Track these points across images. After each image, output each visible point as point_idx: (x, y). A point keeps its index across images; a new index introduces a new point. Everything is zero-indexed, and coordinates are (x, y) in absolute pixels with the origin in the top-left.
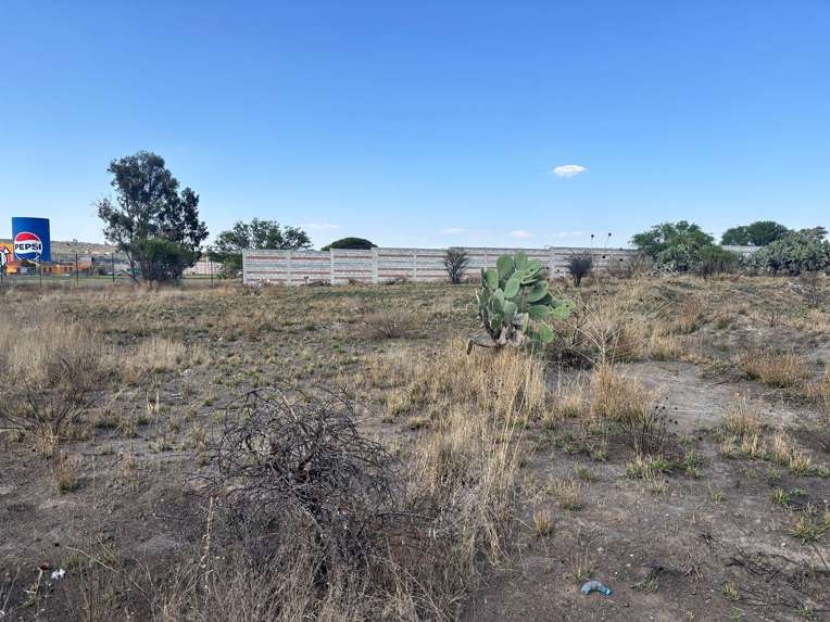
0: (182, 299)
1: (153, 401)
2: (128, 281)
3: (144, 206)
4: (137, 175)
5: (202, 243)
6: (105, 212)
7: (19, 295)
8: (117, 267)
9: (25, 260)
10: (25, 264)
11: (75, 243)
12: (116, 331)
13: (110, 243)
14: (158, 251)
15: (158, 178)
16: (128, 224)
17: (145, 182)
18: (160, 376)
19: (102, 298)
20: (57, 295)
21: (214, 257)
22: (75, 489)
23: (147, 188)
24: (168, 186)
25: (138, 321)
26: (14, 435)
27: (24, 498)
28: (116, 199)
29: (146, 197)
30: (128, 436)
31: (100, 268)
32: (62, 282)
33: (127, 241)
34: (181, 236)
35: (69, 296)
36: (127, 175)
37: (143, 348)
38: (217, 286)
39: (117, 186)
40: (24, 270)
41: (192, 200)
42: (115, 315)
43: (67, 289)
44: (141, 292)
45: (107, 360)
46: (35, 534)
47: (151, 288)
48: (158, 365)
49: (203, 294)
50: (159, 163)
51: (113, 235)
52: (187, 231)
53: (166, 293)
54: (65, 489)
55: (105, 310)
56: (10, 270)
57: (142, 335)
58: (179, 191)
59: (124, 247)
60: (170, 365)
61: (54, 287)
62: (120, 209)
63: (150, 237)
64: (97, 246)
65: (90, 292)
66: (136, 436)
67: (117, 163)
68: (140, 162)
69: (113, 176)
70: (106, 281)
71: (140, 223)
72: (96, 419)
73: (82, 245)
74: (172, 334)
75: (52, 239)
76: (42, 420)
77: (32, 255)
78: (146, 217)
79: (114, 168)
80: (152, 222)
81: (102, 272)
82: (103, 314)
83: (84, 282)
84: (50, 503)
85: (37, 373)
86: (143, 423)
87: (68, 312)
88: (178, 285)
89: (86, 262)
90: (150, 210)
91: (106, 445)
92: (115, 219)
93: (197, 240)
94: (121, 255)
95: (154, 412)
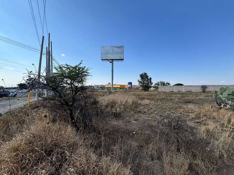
0: (149, 93)
1: (146, 109)
2: (141, 90)
3: (144, 80)
5: (152, 85)
6: (139, 81)
7: (128, 92)
9: (129, 88)
12: (140, 98)
13: (139, 85)
14: (145, 86)
16: (141, 82)
19: (138, 93)
20: (133, 92)
21: (154, 87)
22: (136, 120)
23: (144, 77)
24: (147, 77)
25: (143, 96)
26: (128, 111)
27: (130, 120)
28: (140, 79)
29: (144, 79)
30: (143, 114)
31: (137, 89)
33: (141, 85)
34: (149, 84)
35: (134, 92)
36: (142, 76)
37: (144, 100)
38: (154, 91)
40: (129, 89)
41: (151, 79)
42: (140, 95)
43: (134, 91)
44: (143, 92)
45: (139, 102)
46: (131, 126)
48: (146, 103)
49: (152, 93)
50: (146, 74)
52: (150, 83)
53: (147, 92)
56: (127, 89)
57: (143, 98)
58: (149, 77)
59: (141, 86)
60: (148, 104)
61: (132, 91)
63: (144, 84)
64: (137, 86)
68: (143, 74)
69: (140, 76)
70: (138, 90)
71: (143, 82)
72: (138, 111)
73: (135, 85)
74: (148, 99)
76: (132, 109)
78: (144, 81)
79: (140, 75)
82: (138, 95)
83: (136, 90)
84: (133, 122)
85: (131, 103)
86: (145, 112)
87: (134, 95)
88: (148, 91)
90: (145, 80)
91: (139, 115)
92: (140, 82)
93: (151, 84)
94: (141, 87)
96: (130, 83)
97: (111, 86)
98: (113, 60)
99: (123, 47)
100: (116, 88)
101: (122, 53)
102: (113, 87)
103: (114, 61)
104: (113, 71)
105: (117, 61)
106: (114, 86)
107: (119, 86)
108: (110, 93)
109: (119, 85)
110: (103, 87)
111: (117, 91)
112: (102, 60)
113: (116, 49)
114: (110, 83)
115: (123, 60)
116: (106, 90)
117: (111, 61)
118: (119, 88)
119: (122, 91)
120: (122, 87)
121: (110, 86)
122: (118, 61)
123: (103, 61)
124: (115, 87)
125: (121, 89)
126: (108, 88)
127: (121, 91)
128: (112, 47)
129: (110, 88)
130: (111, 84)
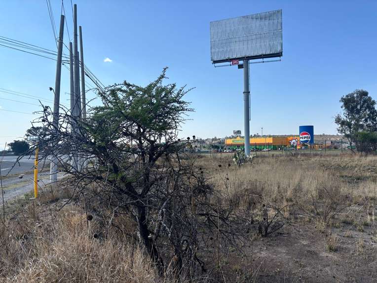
1: (370, 214)
2: (349, 152)
3: (357, 116)
4: (354, 101)
6: (338, 120)
7: (303, 158)
8: (343, 145)
9: (304, 144)
10: (304, 145)
11: (324, 135)
12: (346, 176)
13: (340, 134)
14: (365, 137)
15: (365, 101)
16: (349, 125)
17: (357, 104)
18: (373, 201)
19: (337, 160)
20: (317, 158)
22: (336, 250)
23: (359, 107)
24: (369, 104)
25: (356, 172)
26: (307, 219)
27: (313, 249)
28: (343, 113)
29: (358, 112)
30: (360, 230)
31: (334, 146)
32: (319, 152)
33: (348, 133)
35: (323, 159)
36: (349, 103)
37: (361, 185)
39: (344, 108)
40: (303, 148)
42: (344, 168)
43: (321, 156)
44: (357, 158)
45: (344, 189)
46: (320, 267)
47: (361, 156)
48: (371, 195)
50: (366, 94)
51: (342, 131)
53: (370, 158)
54: (331, 249)
55: (339, 166)
56: (298, 147)
57: (359, 179)
59: (347, 136)
61: (316, 155)
62: (345, 118)
63: (360, 131)
64: (333, 136)
65: (332, 157)
66: (363, 231)
67: (344, 97)
68: (355, 95)
69: (342, 104)
71: (355, 124)
72: (342, 219)
73: (326, 136)
75: (314, 134)
76: (318, 214)
77: (307, 141)
78: (358, 121)
79: (343, 100)
80: (361, 123)
81: (336, 148)
82: (338, 168)
83: (328, 152)
84: (324, 254)
85: (314, 193)
86: (366, 225)
87: (325, 167)
89: (329, 143)
90: (360, 118)
91: (348, 233)
92: (343, 123)
94: (346, 140)
95: (371, 220)
96: (309, 130)
97: (244, 141)
98: (247, 59)
99: (279, 12)
100: (257, 148)
101: (278, 34)
102: (249, 144)
103: (251, 61)
104: (247, 93)
105: (261, 60)
106: (252, 141)
107: (270, 141)
108: (242, 161)
109: (270, 136)
110: (218, 146)
111: (264, 156)
112: (215, 62)
113: (255, 24)
114: (239, 132)
115: (279, 54)
116: (226, 154)
117: (241, 62)
118: (269, 145)
119: (281, 156)
120: (280, 144)
121: (239, 141)
122: (265, 60)
123: (217, 64)
124: (256, 145)
125: (275, 148)
126: (234, 148)
127: (277, 156)
128: (244, 20)
129: (239, 146)
130: (243, 134)
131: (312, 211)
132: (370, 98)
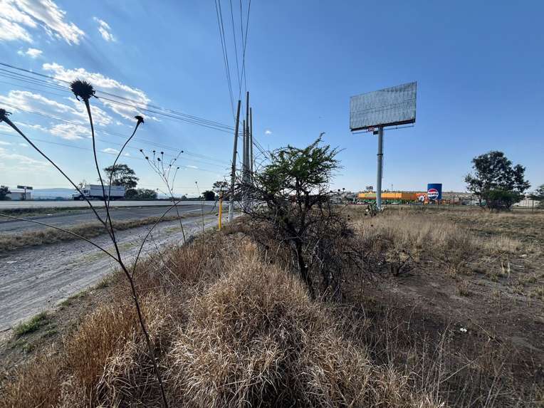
0: (513, 218)
1: (505, 267)
2: (480, 208)
3: (489, 175)
4: (487, 162)
5: (525, 191)
6: (468, 179)
7: (431, 212)
8: (473, 202)
9: (431, 199)
10: (431, 200)
11: (452, 193)
12: (476, 230)
13: (469, 192)
14: (497, 195)
15: (499, 162)
16: (480, 184)
17: (490, 165)
18: (507, 255)
19: (466, 215)
20: (445, 212)
21: (533, 197)
22: (467, 295)
23: (492, 167)
24: (504, 164)
25: (487, 227)
26: (437, 265)
27: (443, 291)
28: (474, 174)
29: (491, 171)
30: (493, 280)
31: (463, 202)
32: (447, 207)
33: (478, 191)
34: (512, 188)
35: (451, 213)
36: (481, 164)
37: (493, 239)
38: (536, 213)
39: (475, 168)
40: (431, 203)
41: (520, 170)
42: (474, 222)
43: (449, 211)
44: (487, 214)
45: (476, 242)
46: (450, 308)
47: (492, 212)
48: (504, 249)
49: (528, 217)
50: (501, 154)
51: (471, 189)
52: (515, 185)
53: (502, 215)
54: (462, 294)
55: (468, 220)
56: (426, 202)
57: (490, 233)
58: (512, 166)
59: (477, 194)
60: (512, 250)
61: (443, 210)
62: (476, 178)
63: (492, 189)
64: (462, 193)
65: (460, 212)
66: (497, 282)
67: (477, 158)
68: (489, 156)
69: (474, 164)
70: (464, 208)
71: (487, 183)
72: (474, 268)
73: (455, 193)
75: (443, 191)
77: (434, 197)
78: (490, 180)
79: (475, 160)
80: (493, 182)
81: (464, 204)
82: (467, 221)
83: (457, 208)
84: (455, 297)
85: (445, 243)
86: (501, 276)
88: (510, 211)
89: (457, 200)
90: (493, 177)
91: (480, 281)
92: (473, 182)
93: (522, 189)
94: (476, 197)
95: (506, 272)
96: (437, 187)
97: (376, 195)
98: (381, 126)
99: (414, 84)
100: (387, 201)
101: (412, 102)
102: (381, 199)
103: (385, 128)
104: (381, 155)
105: (395, 126)
106: (383, 195)
107: (399, 196)
108: (374, 213)
109: (399, 192)
110: (351, 199)
111: (393, 209)
112: (353, 130)
113: (391, 97)
114: (371, 188)
115: (412, 121)
116: (360, 205)
117: (376, 129)
118: (398, 199)
119: (410, 209)
120: (409, 199)
121: (371, 195)
122: (398, 126)
123: (354, 132)
124: (386, 199)
125: (403, 202)
126: (367, 201)
127: (406, 209)
128: (380, 93)
129: (370, 199)
130: (375, 189)
131: (442, 259)
132: (505, 159)
